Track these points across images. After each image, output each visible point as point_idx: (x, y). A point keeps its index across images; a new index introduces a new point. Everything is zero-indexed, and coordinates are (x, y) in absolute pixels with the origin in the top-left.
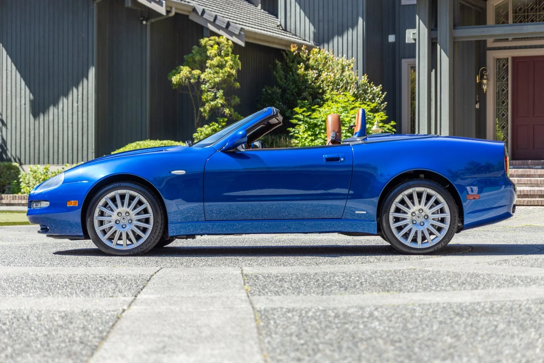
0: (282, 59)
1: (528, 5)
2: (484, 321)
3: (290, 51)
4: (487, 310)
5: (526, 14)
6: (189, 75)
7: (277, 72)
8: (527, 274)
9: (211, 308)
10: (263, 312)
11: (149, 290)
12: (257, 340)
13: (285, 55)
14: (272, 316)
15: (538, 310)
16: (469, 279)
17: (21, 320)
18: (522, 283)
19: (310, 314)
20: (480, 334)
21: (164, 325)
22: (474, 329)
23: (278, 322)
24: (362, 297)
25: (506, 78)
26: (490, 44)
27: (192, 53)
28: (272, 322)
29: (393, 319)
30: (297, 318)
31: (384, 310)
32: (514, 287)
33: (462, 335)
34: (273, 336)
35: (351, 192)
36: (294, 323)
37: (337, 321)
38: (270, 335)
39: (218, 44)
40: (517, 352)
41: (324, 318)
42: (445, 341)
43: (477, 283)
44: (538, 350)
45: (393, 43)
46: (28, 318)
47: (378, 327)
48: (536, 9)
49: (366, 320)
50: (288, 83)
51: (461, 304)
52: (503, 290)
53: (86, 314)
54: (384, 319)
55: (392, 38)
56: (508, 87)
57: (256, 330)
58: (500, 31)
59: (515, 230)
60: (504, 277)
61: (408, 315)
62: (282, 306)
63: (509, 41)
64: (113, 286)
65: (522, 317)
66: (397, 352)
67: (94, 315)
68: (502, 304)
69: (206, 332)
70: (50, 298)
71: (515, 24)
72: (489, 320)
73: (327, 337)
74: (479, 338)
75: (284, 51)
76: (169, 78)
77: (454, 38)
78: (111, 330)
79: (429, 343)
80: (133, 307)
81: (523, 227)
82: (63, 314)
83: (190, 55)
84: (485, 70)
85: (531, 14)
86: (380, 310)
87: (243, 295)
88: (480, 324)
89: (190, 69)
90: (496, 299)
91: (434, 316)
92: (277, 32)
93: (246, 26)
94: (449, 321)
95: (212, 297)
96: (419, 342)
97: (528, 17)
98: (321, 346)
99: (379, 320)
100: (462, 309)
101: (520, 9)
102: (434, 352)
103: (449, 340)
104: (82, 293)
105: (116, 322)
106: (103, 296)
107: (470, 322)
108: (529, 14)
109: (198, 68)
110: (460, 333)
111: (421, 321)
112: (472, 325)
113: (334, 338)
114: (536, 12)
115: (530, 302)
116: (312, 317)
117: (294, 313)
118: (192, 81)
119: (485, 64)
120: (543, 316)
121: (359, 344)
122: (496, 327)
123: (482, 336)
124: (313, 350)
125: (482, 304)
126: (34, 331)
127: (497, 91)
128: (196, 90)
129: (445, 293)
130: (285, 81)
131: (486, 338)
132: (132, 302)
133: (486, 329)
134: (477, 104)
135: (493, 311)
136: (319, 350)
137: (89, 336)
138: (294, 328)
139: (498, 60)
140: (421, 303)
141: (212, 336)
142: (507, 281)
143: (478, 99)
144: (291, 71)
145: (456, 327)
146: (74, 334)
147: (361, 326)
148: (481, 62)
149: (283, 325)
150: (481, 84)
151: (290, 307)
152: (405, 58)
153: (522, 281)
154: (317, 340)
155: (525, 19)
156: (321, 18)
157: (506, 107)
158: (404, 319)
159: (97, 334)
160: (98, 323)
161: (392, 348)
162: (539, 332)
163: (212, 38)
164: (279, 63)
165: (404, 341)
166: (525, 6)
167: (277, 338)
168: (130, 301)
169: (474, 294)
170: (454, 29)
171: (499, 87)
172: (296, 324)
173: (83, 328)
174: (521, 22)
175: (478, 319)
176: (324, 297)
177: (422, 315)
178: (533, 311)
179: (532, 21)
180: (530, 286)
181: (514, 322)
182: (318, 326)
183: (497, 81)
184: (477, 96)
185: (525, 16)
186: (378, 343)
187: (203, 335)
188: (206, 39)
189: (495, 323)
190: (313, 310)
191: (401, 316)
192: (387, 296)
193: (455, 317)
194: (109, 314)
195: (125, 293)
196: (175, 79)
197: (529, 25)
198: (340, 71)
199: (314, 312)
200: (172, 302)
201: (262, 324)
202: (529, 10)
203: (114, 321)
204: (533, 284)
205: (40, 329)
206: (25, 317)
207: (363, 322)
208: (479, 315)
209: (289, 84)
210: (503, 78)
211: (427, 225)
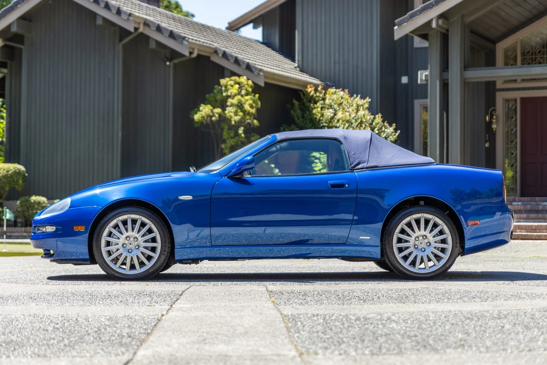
0: (299, 99)
1: (535, 48)
2: (492, 323)
3: (307, 92)
4: (495, 316)
5: (534, 57)
6: (211, 114)
7: (295, 112)
8: (532, 291)
9: (243, 314)
10: (290, 317)
11: (183, 302)
12: (287, 335)
13: (302, 95)
14: (299, 319)
15: (541, 316)
16: (478, 294)
17: (71, 321)
18: (528, 297)
19: (334, 318)
20: (488, 331)
21: (201, 325)
22: (483, 328)
23: (304, 323)
24: (380, 307)
25: (514, 118)
26: (499, 85)
27: (213, 92)
28: (299, 323)
29: (409, 321)
30: (321, 321)
31: (400, 315)
32: (520, 300)
33: (472, 333)
34: (301, 332)
35: (356, 218)
36: (320, 324)
37: (358, 322)
38: (299, 332)
39: (239, 84)
40: (521, 343)
41: (346, 320)
42: (457, 337)
43: (487, 298)
44: (540, 343)
45: (405, 85)
46: (77, 319)
47: (395, 327)
48: (544, 52)
49: (384, 322)
50: (305, 121)
51: (470, 312)
52: (509, 302)
53: (129, 318)
54: (401, 321)
55: (405, 80)
56: (516, 126)
57: (285, 329)
58: (510, 72)
59: (523, 261)
60: (511, 293)
61: (422, 318)
62: (307, 313)
63: (517, 83)
64: (149, 298)
65: (527, 320)
66: (414, 344)
67: (137, 318)
68: (509, 312)
69: (240, 330)
70: (93, 307)
71: (523, 66)
72: (497, 323)
73: (350, 334)
74: (487, 335)
75: (301, 91)
76: (191, 116)
77: (465, 79)
78: (154, 328)
79: (443, 338)
80: (171, 313)
81: (530, 258)
82: (108, 317)
83: (212, 94)
84: (494, 110)
85: (539, 56)
86: (396, 315)
87: (271, 305)
88: (488, 326)
89: (212, 108)
90: (504, 308)
91: (447, 319)
92: (295, 73)
93: (265, 67)
94: (460, 323)
95: (242, 306)
96: (433, 337)
97: (535, 60)
98: (345, 340)
99: (396, 322)
100: (472, 315)
101: (528, 52)
102: (447, 344)
103: (460, 336)
104: (122, 303)
105: (158, 323)
106: (141, 305)
107: (479, 323)
108: (537, 56)
109: (220, 106)
110: (470, 331)
111: (434, 323)
112: (481, 326)
113: (357, 334)
114: (544, 55)
115: (534, 310)
116: (335, 320)
117: (319, 317)
118: (214, 118)
119: (494, 105)
120: (546, 320)
121: (379, 338)
122: (503, 327)
123: (490, 333)
124: (338, 342)
125: (491, 312)
126: (85, 329)
127: (506, 130)
128: (217, 127)
129: (456, 304)
130: (302, 120)
131: (493, 334)
132: (169, 309)
133: (494, 329)
134: (486, 142)
135: (500, 316)
136: (343, 342)
137: (135, 332)
138: (319, 328)
139: (507, 101)
140: (435, 311)
141: (246, 333)
142: (514, 296)
143: (487, 138)
144: (308, 110)
145: (466, 327)
146: (121, 331)
147: (381, 326)
148: (490, 102)
149: (310, 325)
150: (490, 123)
151: (314, 313)
152: (417, 98)
153: (528, 296)
154: (341, 336)
155: (533, 61)
156: (337, 60)
157: (515, 146)
158: (419, 321)
159: (142, 331)
160: (142, 324)
161: (409, 341)
162: (541, 331)
163: (233, 78)
164: (296, 103)
165: (420, 336)
166: (532, 49)
167: (305, 334)
168: (167, 309)
169: (483, 305)
170: (465, 70)
171: (508, 126)
172: (321, 325)
173: (129, 327)
174: (529, 64)
175: (487, 322)
176: (345, 306)
177: (435, 319)
178: (537, 316)
179: (540, 63)
180: (535, 299)
181: (519, 324)
182: (342, 327)
183: (506, 121)
184: (487, 135)
185: (532, 58)
186: (396, 337)
187: (238, 331)
188: (227, 79)
189: (502, 325)
190: (336, 315)
191: (416, 320)
192: (402, 306)
193: (466, 321)
194: (150, 317)
195: (161, 303)
196: (197, 117)
197: (538, 66)
198: (355, 111)
199: (336, 317)
200: (205, 309)
201: (290, 325)
202: (537, 53)
203: (156, 322)
204: (538, 298)
205: (90, 328)
206: (74, 319)
207: (382, 324)
208: (488, 319)
209: (306, 123)
210: (512, 118)
211: (428, 252)
